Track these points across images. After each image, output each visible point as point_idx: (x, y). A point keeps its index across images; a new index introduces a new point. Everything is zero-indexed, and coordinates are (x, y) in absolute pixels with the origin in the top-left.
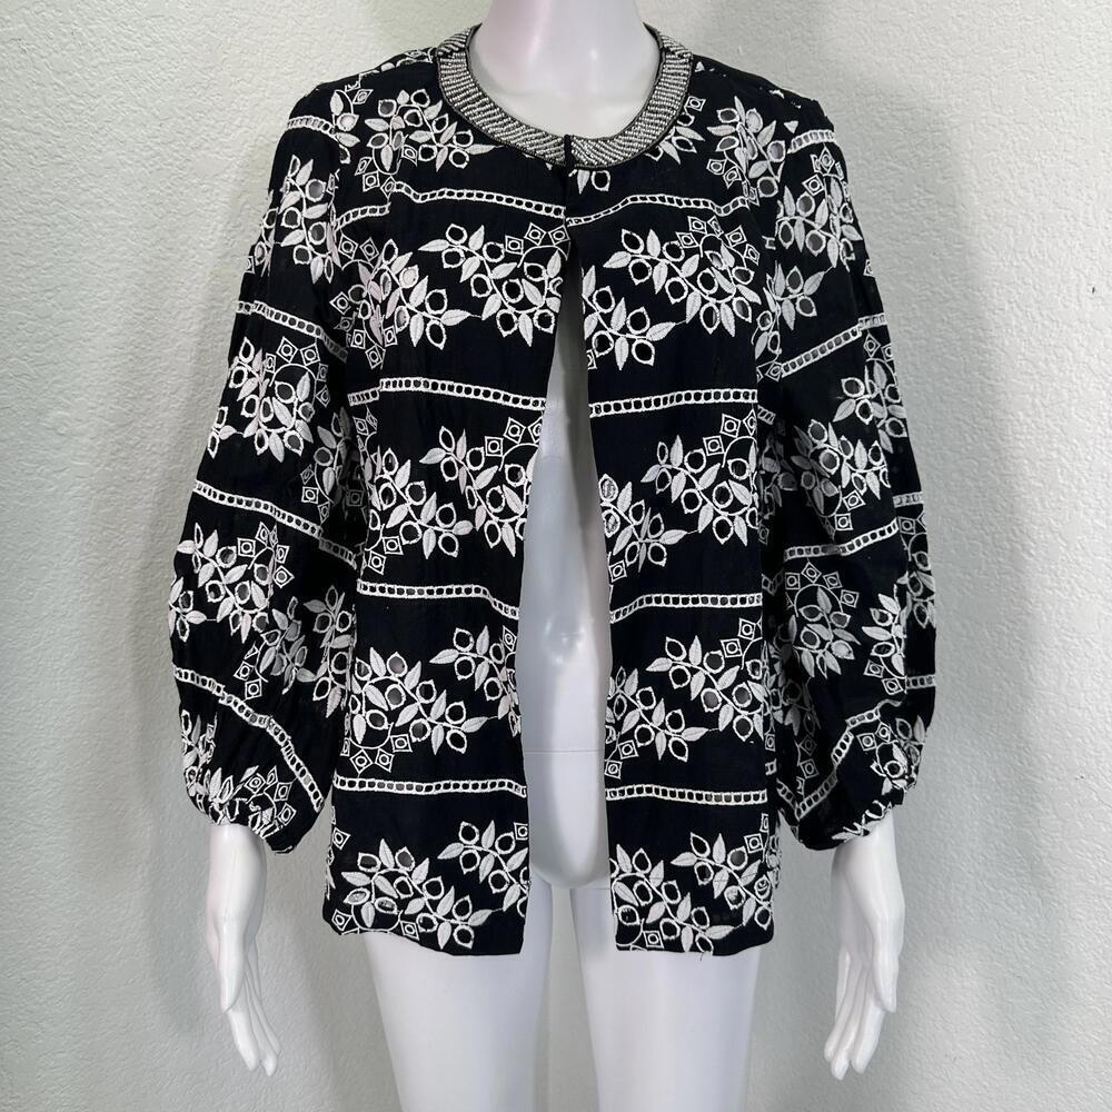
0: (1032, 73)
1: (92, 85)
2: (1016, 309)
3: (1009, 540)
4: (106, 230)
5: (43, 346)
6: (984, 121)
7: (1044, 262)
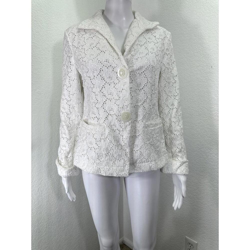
0: (201, 30)
1: (43, 35)
2: (199, 71)
3: (198, 110)
4: (45, 59)
5: (35, 79)
6: (193, 39)
7: (204, 63)
